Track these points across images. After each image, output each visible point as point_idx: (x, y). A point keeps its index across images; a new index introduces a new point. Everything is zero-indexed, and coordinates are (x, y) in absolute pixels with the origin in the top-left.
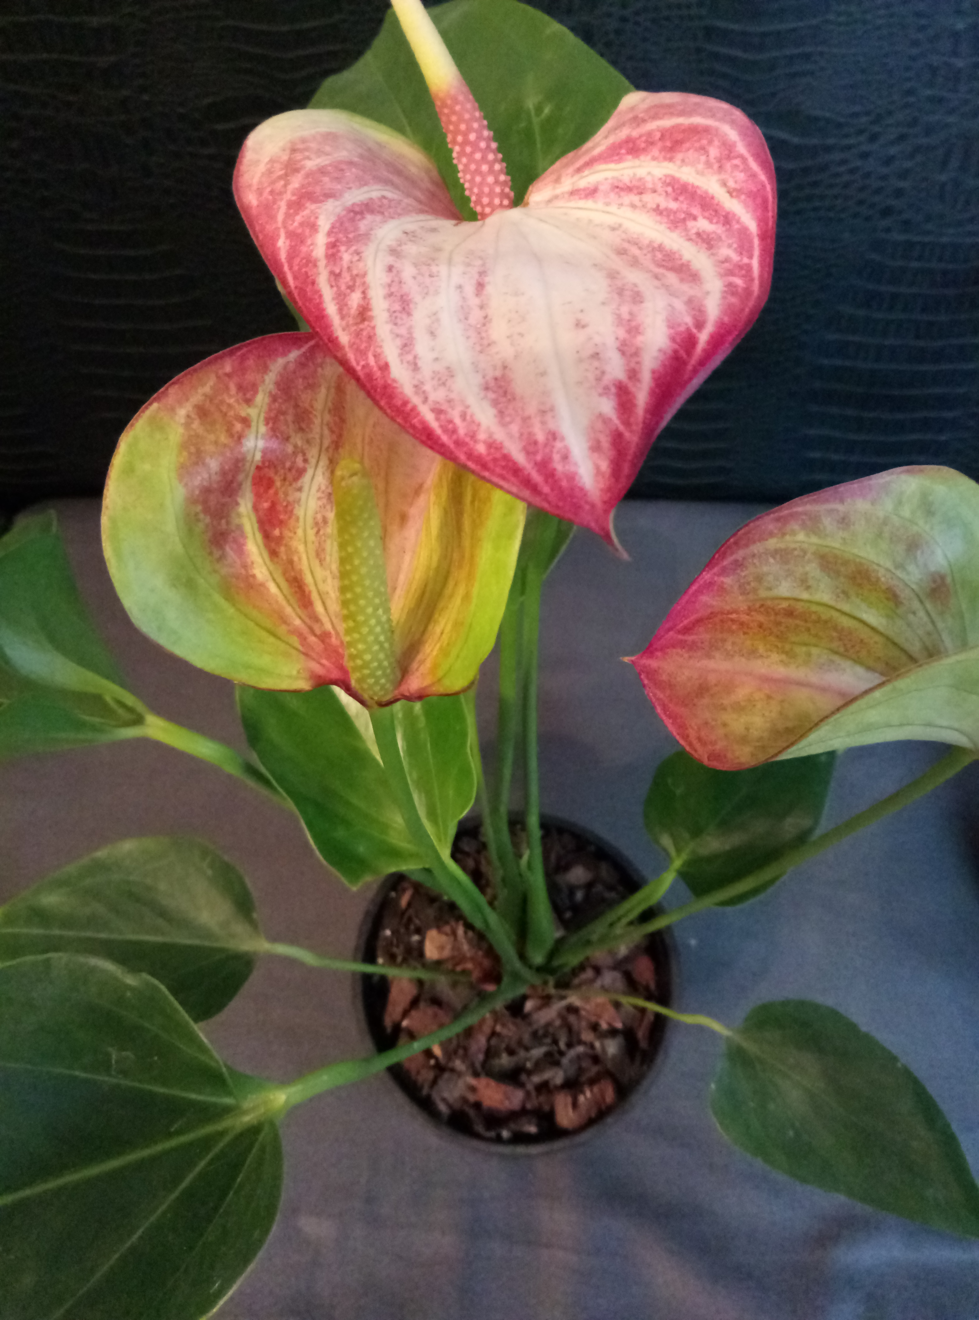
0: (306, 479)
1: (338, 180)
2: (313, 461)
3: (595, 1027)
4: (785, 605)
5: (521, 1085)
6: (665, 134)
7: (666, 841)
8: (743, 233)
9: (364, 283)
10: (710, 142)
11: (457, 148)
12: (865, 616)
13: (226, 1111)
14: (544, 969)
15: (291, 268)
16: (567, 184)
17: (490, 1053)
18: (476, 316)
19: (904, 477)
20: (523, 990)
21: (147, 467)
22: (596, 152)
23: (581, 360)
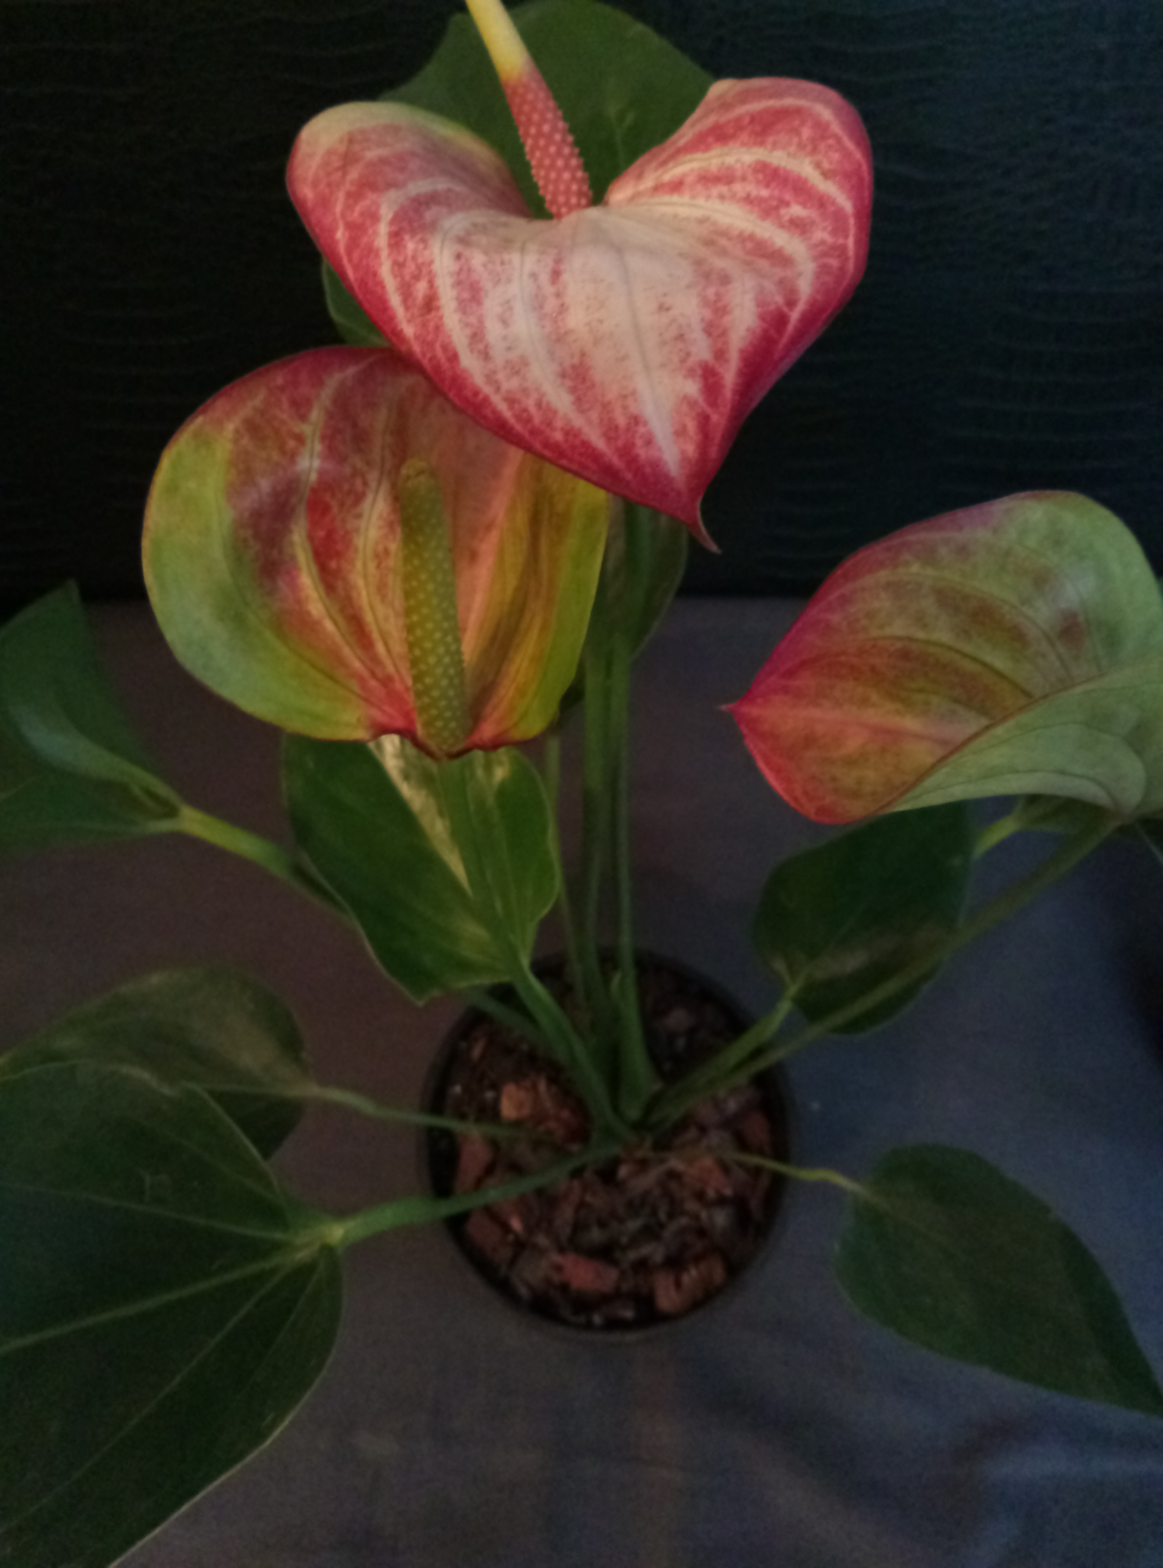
0: (366, 505)
1: (402, 170)
2: (373, 484)
3: (700, 1196)
4: (899, 645)
5: (613, 1262)
6: (753, 119)
7: (779, 965)
8: (838, 216)
9: (430, 272)
10: (803, 123)
11: (530, 142)
12: (988, 659)
13: (276, 1247)
14: (639, 1126)
15: (350, 260)
16: (649, 181)
17: (578, 1227)
18: (551, 304)
19: (1029, 503)
20: (616, 1150)
21: (192, 485)
22: (682, 142)
23: (664, 343)
